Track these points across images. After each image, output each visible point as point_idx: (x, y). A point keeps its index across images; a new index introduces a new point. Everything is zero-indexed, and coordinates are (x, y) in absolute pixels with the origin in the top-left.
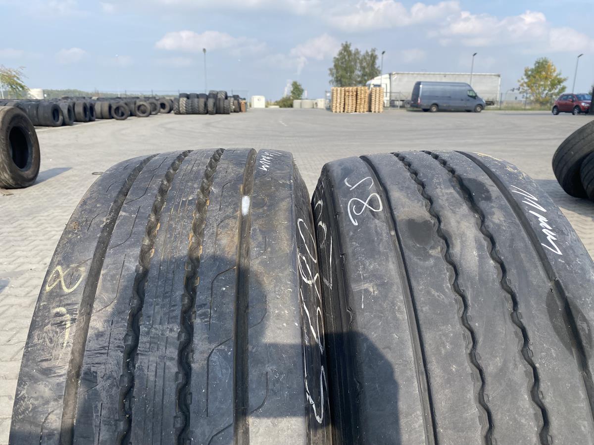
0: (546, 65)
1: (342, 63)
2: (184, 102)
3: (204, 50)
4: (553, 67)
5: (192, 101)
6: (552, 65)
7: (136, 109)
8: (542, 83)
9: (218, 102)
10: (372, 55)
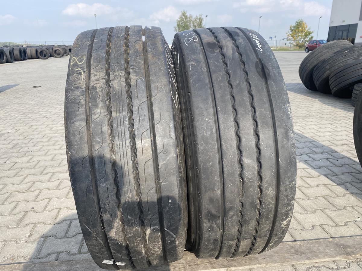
0: (302, 23)
1: (182, 23)
3: (95, 15)
4: (306, 25)
6: (305, 24)
7: (54, 52)
8: (300, 34)
10: (200, 19)
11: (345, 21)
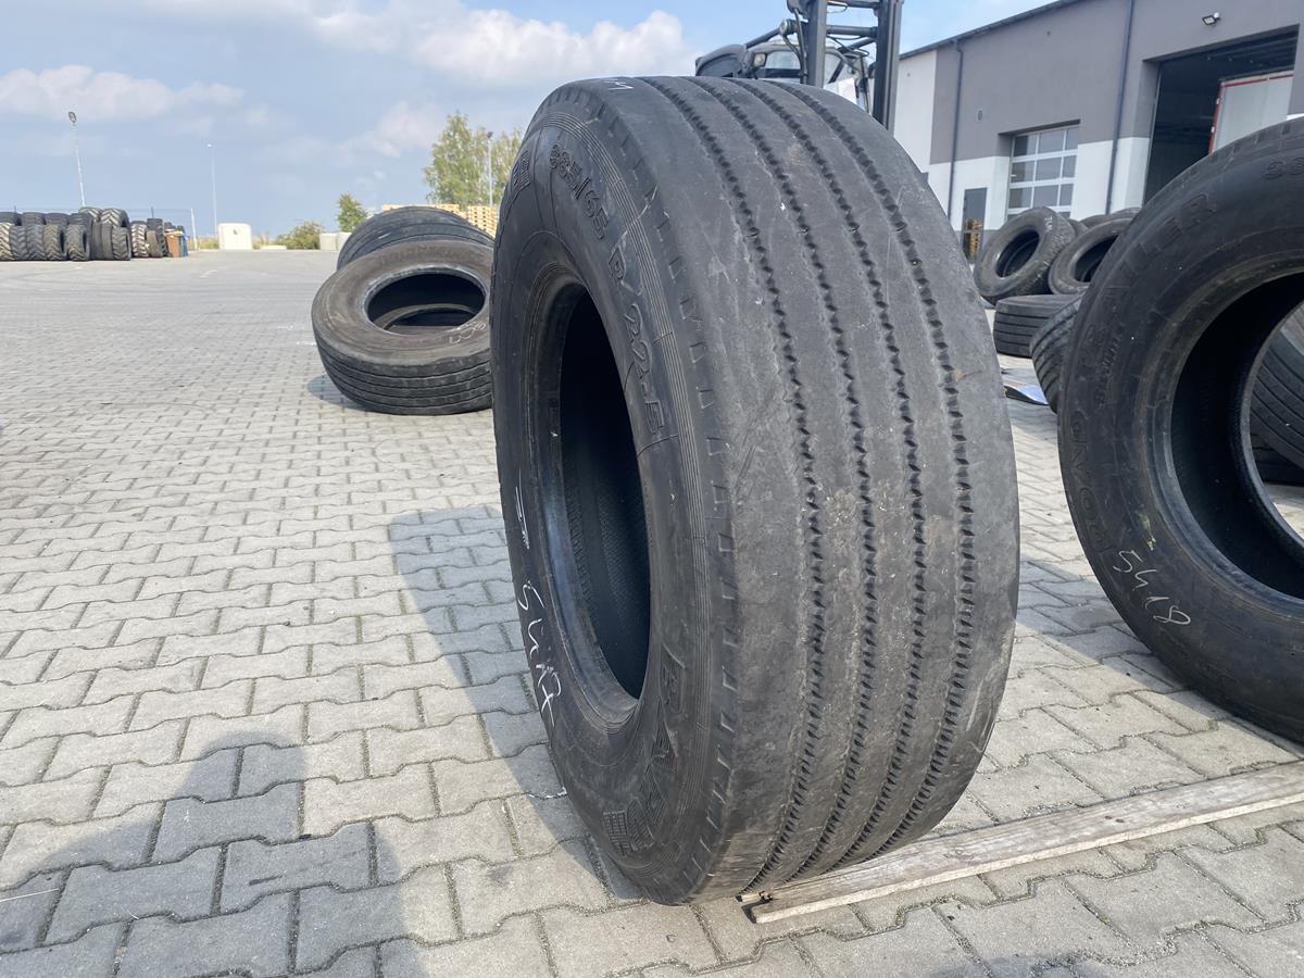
5: (26, 231)
9: (96, 233)
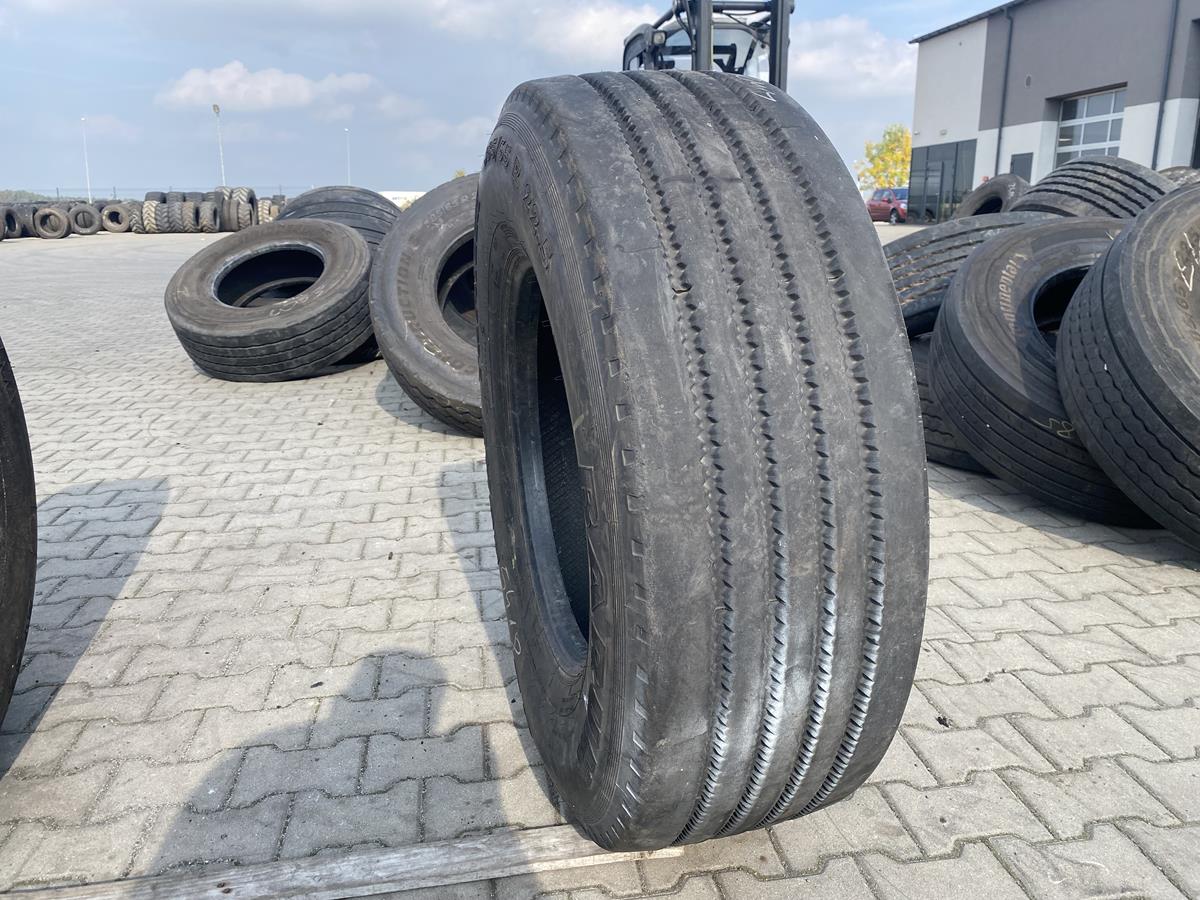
2: (153, 210)
5: (169, 208)
7: (38, 222)
9: (225, 208)
11: (945, 130)
